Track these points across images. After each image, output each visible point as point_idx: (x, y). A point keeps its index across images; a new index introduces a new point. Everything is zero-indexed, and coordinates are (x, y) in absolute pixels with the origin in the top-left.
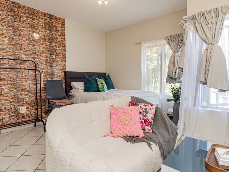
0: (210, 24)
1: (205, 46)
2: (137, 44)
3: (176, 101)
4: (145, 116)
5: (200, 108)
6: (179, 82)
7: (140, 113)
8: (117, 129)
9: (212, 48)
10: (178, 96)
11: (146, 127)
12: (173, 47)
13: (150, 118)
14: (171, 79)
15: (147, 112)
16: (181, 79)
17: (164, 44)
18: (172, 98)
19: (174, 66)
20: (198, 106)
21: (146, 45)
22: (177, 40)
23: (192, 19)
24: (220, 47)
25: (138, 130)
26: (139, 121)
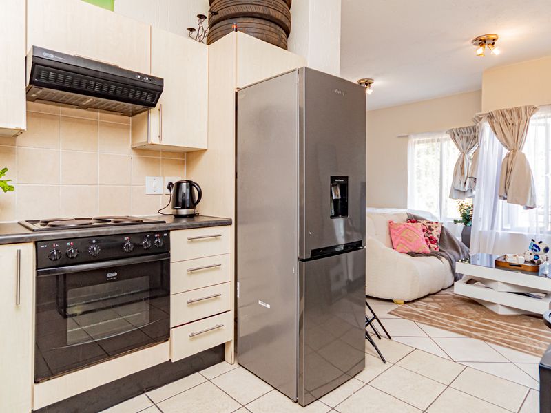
0: (511, 125)
1: (506, 151)
2: (399, 137)
3: (465, 224)
4: (429, 234)
5: (499, 231)
6: (470, 197)
7: (424, 231)
8: (400, 245)
9: (514, 155)
10: (468, 216)
11: (432, 245)
12: (460, 146)
13: (435, 236)
14: (459, 192)
15: (432, 230)
16: (474, 192)
17: (446, 139)
18: (461, 218)
19: (462, 173)
20: (497, 229)
21: (417, 139)
22: (468, 135)
23: (488, 117)
24: (524, 154)
25: (424, 246)
26: (424, 239)
